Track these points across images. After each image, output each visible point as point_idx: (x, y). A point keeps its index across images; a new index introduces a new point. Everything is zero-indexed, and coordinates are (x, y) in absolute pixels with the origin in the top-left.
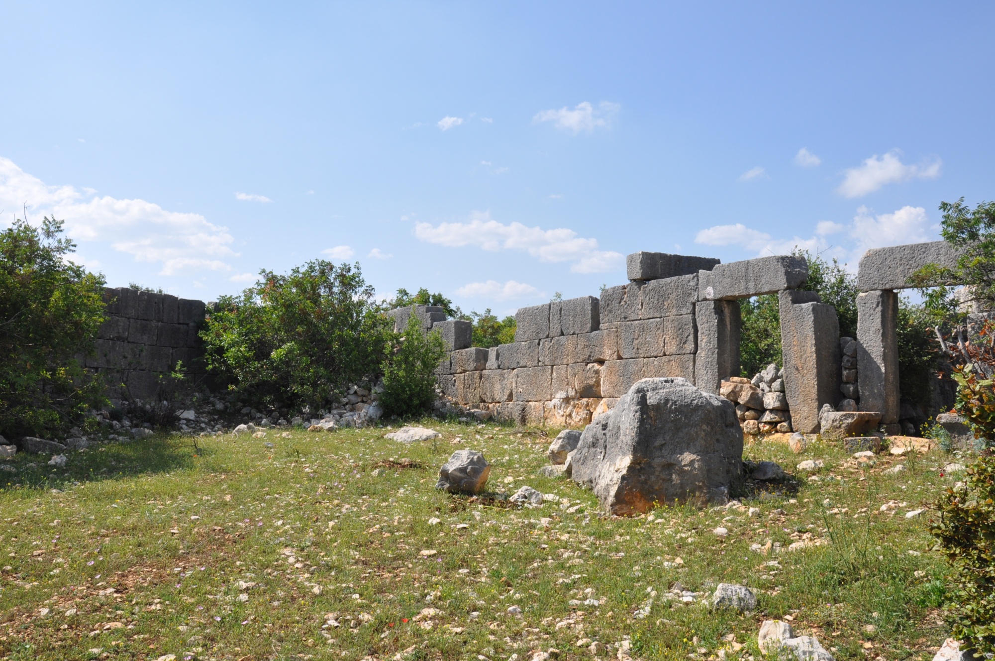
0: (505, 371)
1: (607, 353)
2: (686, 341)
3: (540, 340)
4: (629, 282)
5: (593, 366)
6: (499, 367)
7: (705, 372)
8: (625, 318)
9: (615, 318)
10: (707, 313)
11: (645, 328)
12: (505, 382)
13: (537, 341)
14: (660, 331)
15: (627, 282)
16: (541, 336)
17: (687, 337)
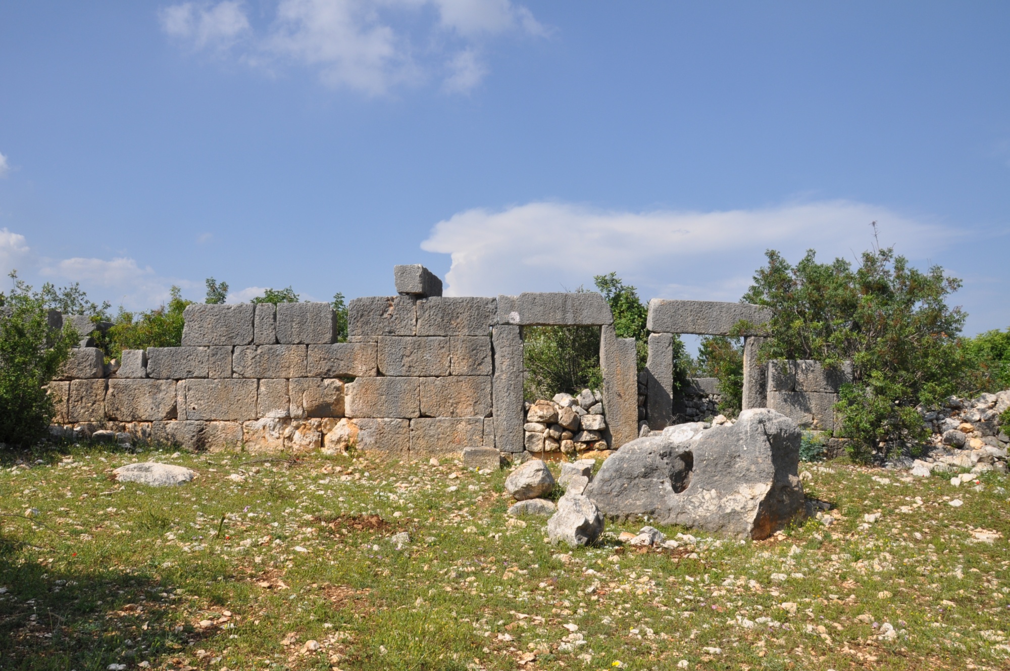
0: (161, 381)
1: (360, 369)
2: (482, 362)
3: (234, 346)
4: (398, 295)
5: (333, 382)
6: (147, 376)
7: (507, 394)
8: (390, 332)
9: (374, 331)
10: (511, 337)
11: (421, 346)
12: (161, 395)
13: (230, 348)
14: (443, 350)
15: (395, 294)
16: (237, 341)
17: (483, 359)
